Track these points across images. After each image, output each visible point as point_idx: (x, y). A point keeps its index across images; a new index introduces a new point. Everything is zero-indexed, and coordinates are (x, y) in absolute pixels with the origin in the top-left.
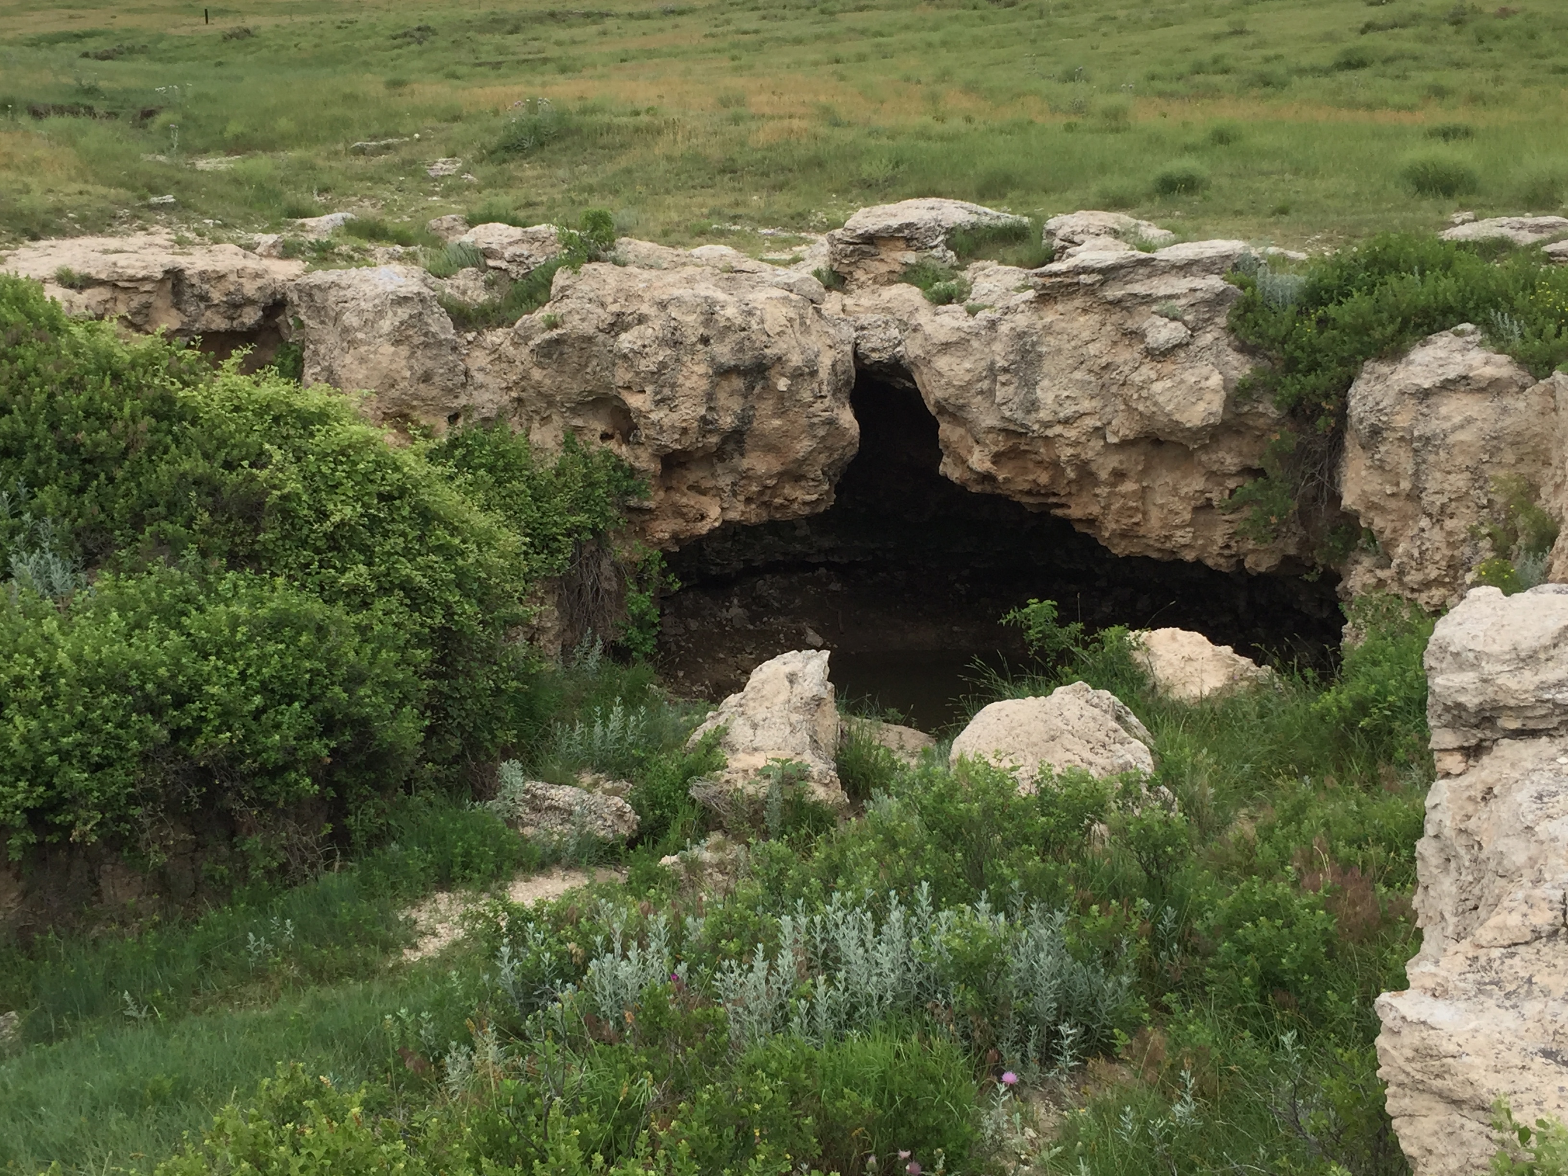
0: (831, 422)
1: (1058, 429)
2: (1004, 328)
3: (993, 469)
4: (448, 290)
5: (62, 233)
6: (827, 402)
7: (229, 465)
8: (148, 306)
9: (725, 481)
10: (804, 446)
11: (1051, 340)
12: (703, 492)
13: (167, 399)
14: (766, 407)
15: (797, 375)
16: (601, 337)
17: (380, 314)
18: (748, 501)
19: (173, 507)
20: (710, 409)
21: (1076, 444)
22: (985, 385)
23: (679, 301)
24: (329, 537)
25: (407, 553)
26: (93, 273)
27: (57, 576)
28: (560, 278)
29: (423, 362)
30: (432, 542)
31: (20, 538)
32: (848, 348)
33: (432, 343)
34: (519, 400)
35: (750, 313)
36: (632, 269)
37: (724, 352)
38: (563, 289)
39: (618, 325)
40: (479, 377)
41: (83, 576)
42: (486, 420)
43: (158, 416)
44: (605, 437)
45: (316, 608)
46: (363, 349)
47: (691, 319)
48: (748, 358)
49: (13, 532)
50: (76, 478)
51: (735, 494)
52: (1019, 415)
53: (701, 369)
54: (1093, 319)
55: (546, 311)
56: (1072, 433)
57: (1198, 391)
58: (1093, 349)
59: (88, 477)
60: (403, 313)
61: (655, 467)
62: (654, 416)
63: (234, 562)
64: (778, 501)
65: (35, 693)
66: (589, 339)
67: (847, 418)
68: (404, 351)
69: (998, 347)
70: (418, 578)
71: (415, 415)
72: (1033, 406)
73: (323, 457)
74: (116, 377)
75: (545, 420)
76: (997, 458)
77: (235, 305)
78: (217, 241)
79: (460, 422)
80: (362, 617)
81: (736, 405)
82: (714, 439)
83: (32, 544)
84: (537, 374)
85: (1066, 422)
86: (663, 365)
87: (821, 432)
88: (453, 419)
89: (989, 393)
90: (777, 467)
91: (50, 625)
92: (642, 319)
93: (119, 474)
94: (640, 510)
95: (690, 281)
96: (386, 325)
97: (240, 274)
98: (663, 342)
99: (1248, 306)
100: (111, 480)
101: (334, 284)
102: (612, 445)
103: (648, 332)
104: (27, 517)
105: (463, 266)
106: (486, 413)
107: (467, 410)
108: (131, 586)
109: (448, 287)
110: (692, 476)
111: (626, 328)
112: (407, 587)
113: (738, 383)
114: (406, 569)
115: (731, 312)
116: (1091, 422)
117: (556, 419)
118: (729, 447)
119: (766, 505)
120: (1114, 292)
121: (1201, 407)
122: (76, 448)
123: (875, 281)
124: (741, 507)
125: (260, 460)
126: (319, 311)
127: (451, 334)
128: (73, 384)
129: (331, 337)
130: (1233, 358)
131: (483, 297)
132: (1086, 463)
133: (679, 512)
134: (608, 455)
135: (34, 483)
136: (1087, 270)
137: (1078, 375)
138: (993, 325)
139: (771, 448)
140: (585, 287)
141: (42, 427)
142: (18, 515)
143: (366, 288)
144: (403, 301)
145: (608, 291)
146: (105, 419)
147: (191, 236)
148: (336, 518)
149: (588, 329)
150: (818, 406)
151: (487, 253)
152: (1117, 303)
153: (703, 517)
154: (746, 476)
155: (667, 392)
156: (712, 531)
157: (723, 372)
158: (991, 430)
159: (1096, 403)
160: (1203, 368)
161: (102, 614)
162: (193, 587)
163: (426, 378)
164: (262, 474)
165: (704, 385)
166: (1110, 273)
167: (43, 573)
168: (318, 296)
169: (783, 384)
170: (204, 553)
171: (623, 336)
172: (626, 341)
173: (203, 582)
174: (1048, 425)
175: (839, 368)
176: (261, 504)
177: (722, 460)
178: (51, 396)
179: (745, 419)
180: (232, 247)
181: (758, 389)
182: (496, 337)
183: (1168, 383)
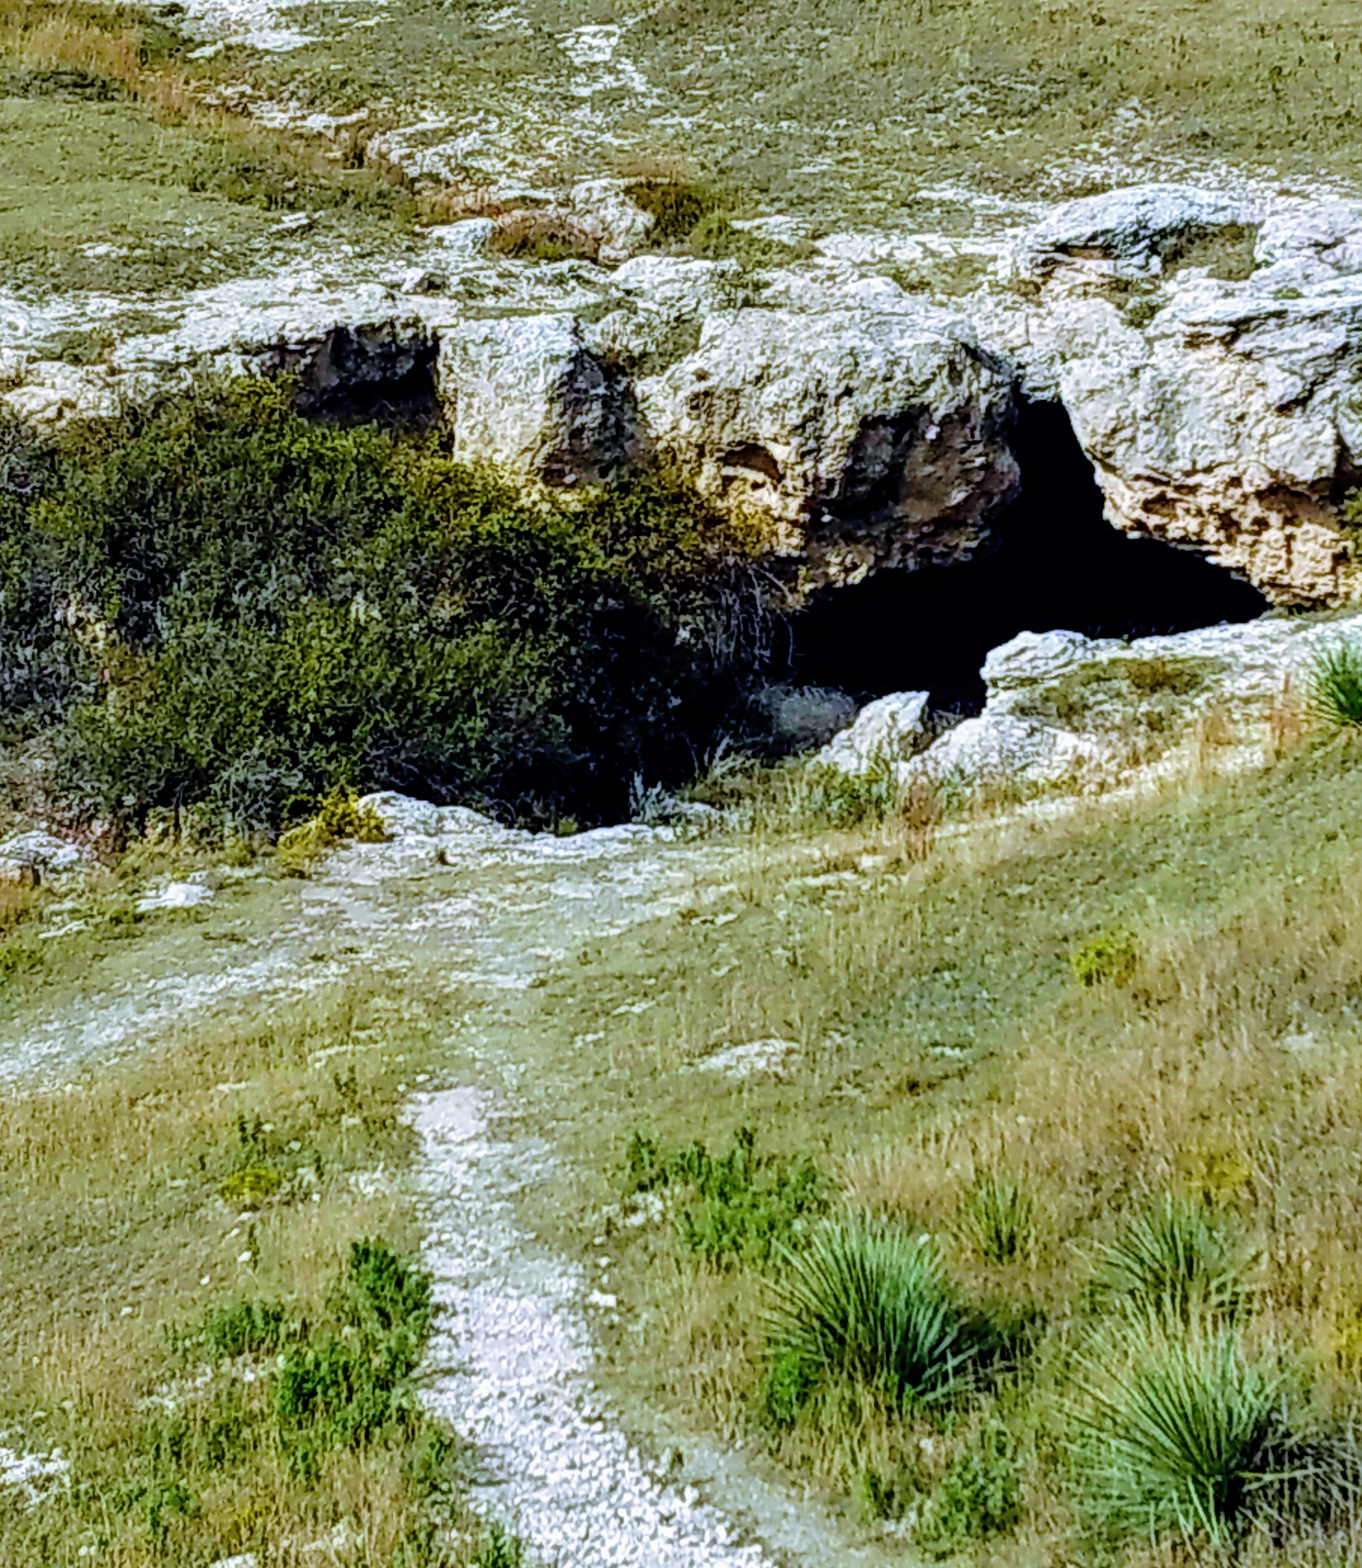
0: (988, 467)
1: (1198, 478)
3: (1144, 516)
6: (980, 448)
8: (311, 367)
9: (879, 529)
10: (958, 494)
11: (1191, 388)
12: (857, 541)
14: (918, 454)
15: (945, 421)
16: (749, 389)
17: (533, 371)
18: (906, 549)
21: (1216, 493)
22: (1127, 433)
23: (823, 352)
28: (710, 327)
32: (1007, 390)
34: (670, 450)
36: (780, 315)
37: (868, 403)
38: (713, 338)
39: (765, 377)
40: (630, 428)
44: (757, 486)
46: (517, 406)
47: (834, 372)
48: (892, 409)
51: (890, 542)
52: (1161, 464)
53: (848, 420)
54: (1230, 369)
55: (696, 361)
56: (1211, 482)
57: (1308, 447)
60: (556, 371)
64: (938, 548)
66: (736, 391)
67: (1007, 463)
69: (1140, 394)
72: (1173, 455)
76: (1147, 506)
77: (389, 356)
79: (611, 475)
81: (885, 453)
82: (863, 489)
84: (687, 425)
85: (1205, 471)
86: (807, 418)
87: (978, 477)
89: (1133, 440)
90: (932, 514)
92: (787, 372)
95: (838, 328)
96: (540, 383)
97: (393, 324)
98: (805, 395)
102: (763, 494)
103: (793, 384)
107: (620, 462)
109: (597, 335)
111: (772, 381)
113: (887, 432)
115: (876, 362)
116: (1227, 472)
117: (707, 468)
118: (882, 495)
119: (926, 552)
120: (1243, 344)
121: (1313, 460)
123: (1072, 292)
124: (898, 555)
126: (473, 365)
129: (486, 391)
131: (633, 343)
132: (1228, 511)
136: (1217, 322)
137: (1215, 425)
138: (1135, 372)
139: (924, 496)
140: (732, 337)
143: (518, 343)
144: (554, 359)
145: (755, 343)
149: (735, 381)
150: (972, 452)
152: (1249, 354)
153: (856, 566)
154: (902, 523)
155: (812, 444)
156: (866, 581)
158: (1137, 477)
160: (1315, 424)
163: (580, 432)
165: (851, 436)
166: (1242, 326)
168: (472, 350)
169: (932, 433)
171: (769, 389)
172: (772, 393)
174: (1189, 474)
175: (996, 412)
177: (875, 508)
179: (896, 468)
181: (906, 438)
182: (646, 385)
183: (1283, 437)
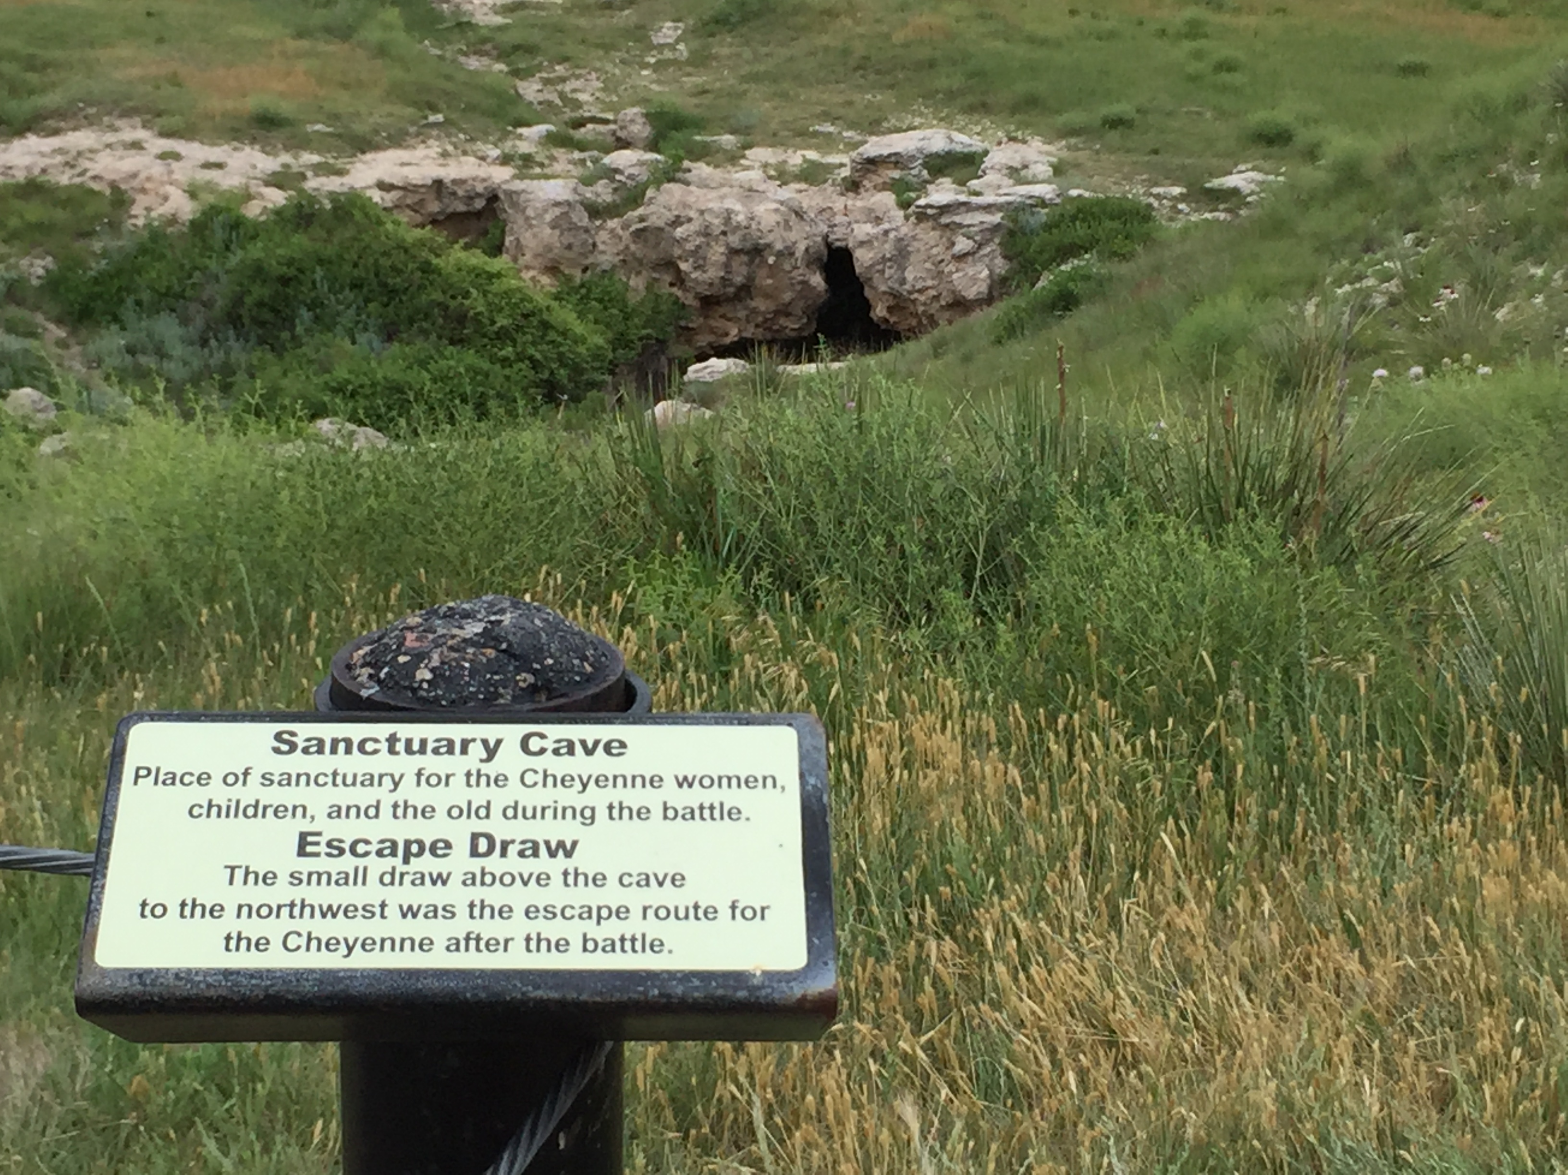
0: (805, 283)
1: (916, 295)
2: (892, 235)
3: (887, 316)
4: (588, 195)
5: (377, 148)
6: (801, 271)
7: (453, 297)
8: (422, 200)
9: (742, 314)
10: (787, 296)
11: (915, 244)
12: (729, 320)
13: (428, 263)
14: (763, 272)
15: (779, 254)
16: (668, 229)
17: (546, 211)
18: (757, 326)
19: (427, 316)
20: (727, 272)
21: (925, 304)
22: (880, 267)
23: (710, 210)
24: (497, 333)
25: (534, 343)
26: (395, 183)
27: (376, 344)
28: (650, 193)
29: (567, 239)
30: (548, 338)
31: (361, 326)
32: (819, 239)
33: (573, 228)
34: (624, 261)
35: (752, 219)
36: (692, 188)
37: (734, 240)
38: (651, 199)
39: (677, 222)
40: (601, 247)
41: (387, 345)
42: (604, 271)
43: (423, 272)
44: (672, 285)
45: (485, 365)
46: (535, 230)
47: (716, 221)
48: (748, 245)
49: (358, 322)
50: (385, 299)
51: (748, 322)
52: (896, 286)
53: (722, 249)
54: (937, 234)
55: (640, 211)
56: (922, 298)
57: (974, 280)
58: (935, 251)
59: (391, 299)
60: (557, 211)
61: (696, 303)
62: (693, 276)
63: (452, 342)
64: (775, 327)
65: (368, 391)
66: (661, 229)
67: (817, 280)
68: (557, 232)
69: (887, 246)
70: (538, 356)
71: (562, 268)
72: (903, 281)
73: (496, 295)
74: (406, 251)
75: (638, 273)
76: (890, 309)
77: (470, 198)
78: (465, 153)
79: (589, 273)
80: (507, 371)
81: (744, 270)
82: (731, 290)
83: (366, 329)
84: (633, 247)
85: (920, 291)
86: (698, 247)
87: (799, 288)
88: (585, 270)
89: (882, 272)
90: (773, 308)
91: (374, 364)
92: (690, 220)
93: (404, 298)
94: (687, 329)
95: (722, 198)
96: (548, 217)
97: (474, 179)
98: (698, 233)
99: (1011, 233)
100: (401, 301)
101: (523, 191)
102: (674, 290)
103: (692, 227)
104: (364, 317)
105: (601, 178)
106: (605, 267)
107: (594, 265)
108: (407, 349)
109: (588, 193)
110: (721, 310)
111: (681, 224)
112: (531, 358)
113: (745, 258)
114: (531, 351)
115: (741, 218)
116: (933, 292)
117: (644, 272)
118: (743, 294)
119: (769, 329)
120: (945, 220)
121: (975, 288)
122: (385, 285)
123: (875, 187)
124: (752, 330)
125: (466, 295)
126: (515, 205)
127: (585, 221)
128: (385, 254)
129: (521, 221)
130: (999, 261)
131: (609, 199)
132: (932, 315)
133: (712, 331)
134: (671, 295)
135: (367, 301)
136: (931, 206)
137: (928, 265)
138: (886, 233)
139: (767, 296)
140: (662, 198)
141: (372, 276)
142: (358, 315)
143: (541, 194)
144: (557, 204)
145: (673, 202)
146: (399, 272)
147: (450, 148)
148: (499, 325)
149: (661, 223)
150: (795, 273)
151: (617, 171)
152: (947, 226)
153: (727, 334)
154: (754, 311)
155: (701, 262)
156: (733, 343)
157: (733, 252)
158: (884, 293)
159: (935, 282)
160: (980, 266)
161: (394, 361)
162: (433, 352)
163: (569, 247)
164: (467, 302)
165: (723, 259)
166: (945, 209)
167: (370, 343)
168: (514, 197)
169: (771, 260)
170: (440, 337)
171: (679, 230)
172: (679, 232)
173: (438, 351)
174: (910, 293)
175: (811, 251)
176: (466, 316)
177: (740, 301)
178: (376, 260)
179: (750, 278)
180: (472, 159)
181: (757, 261)
182: (613, 223)
183: (960, 274)
